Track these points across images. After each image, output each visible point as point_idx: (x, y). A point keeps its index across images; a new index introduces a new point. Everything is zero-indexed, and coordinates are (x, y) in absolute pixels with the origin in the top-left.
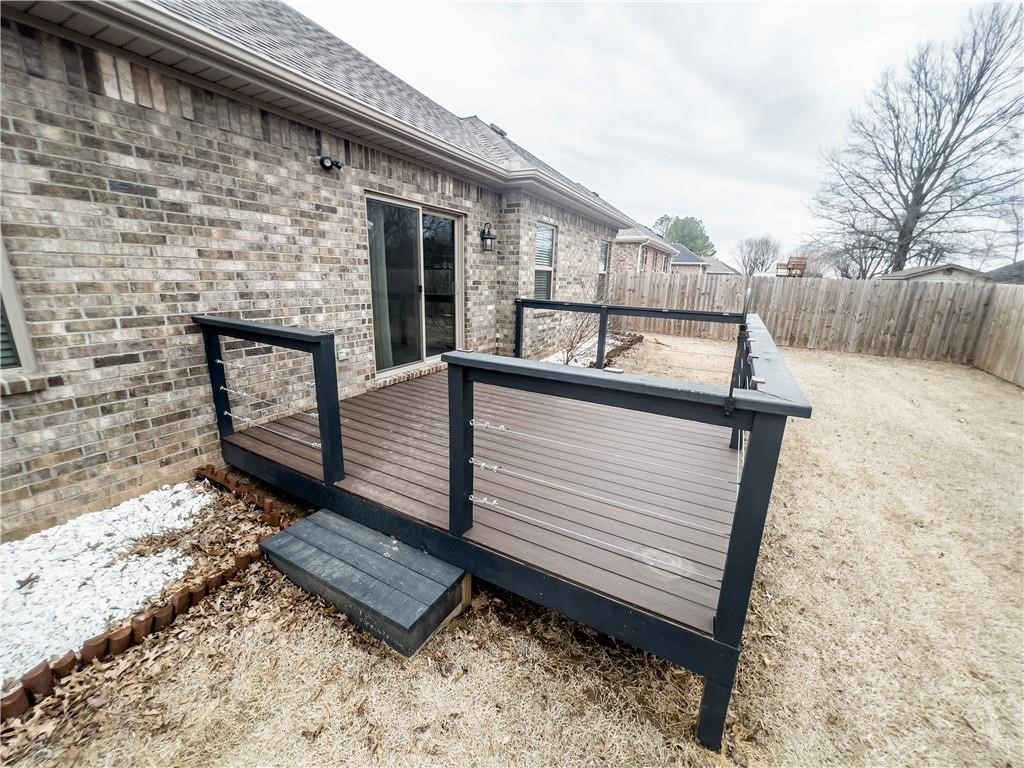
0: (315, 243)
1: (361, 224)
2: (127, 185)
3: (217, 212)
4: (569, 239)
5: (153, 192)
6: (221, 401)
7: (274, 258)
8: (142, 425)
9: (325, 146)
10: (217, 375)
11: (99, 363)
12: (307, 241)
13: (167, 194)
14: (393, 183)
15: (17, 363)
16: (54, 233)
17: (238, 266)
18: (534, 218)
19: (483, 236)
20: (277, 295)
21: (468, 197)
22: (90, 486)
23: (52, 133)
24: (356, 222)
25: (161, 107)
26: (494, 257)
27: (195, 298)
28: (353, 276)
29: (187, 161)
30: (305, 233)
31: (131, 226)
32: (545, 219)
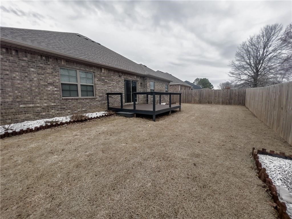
0: (118, 85)
1: (123, 83)
2: (103, 80)
3: (109, 82)
4: (157, 84)
5: (104, 80)
6: (108, 103)
7: (114, 87)
8: (102, 104)
9: (120, 74)
10: (108, 100)
11: (99, 97)
12: (117, 85)
13: (106, 80)
14: (128, 77)
15: (94, 96)
16: (98, 84)
17: (111, 88)
18: (150, 81)
19: (141, 84)
20: (114, 91)
21: (138, 78)
22: (97, 109)
23: (99, 76)
24: (123, 82)
25: (106, 72)
26: (143, 87)
27: (107, 91)
28: (122, 89)
29: (107, 77)
30: (117, 84)
31: (103, 84)
32: (152, 81)
